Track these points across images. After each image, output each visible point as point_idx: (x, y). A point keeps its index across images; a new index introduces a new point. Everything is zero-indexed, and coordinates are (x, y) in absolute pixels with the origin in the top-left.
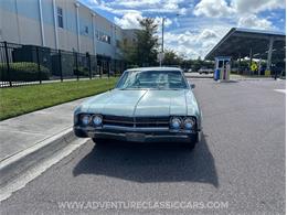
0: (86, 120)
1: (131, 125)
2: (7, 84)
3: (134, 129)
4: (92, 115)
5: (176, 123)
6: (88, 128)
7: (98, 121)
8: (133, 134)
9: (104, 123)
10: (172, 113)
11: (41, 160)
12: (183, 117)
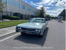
0: (18, 28)
1: (27, 30)
2: (10, 20)
3: (27, 31)
4: (20, 27)
5: (36, 30)
6: (19, 30)
7: (21, 29)
8: (27, 32)
9: (22, 29)
10: (36, 28)
11: (9, 36)
12: (38, 29)
